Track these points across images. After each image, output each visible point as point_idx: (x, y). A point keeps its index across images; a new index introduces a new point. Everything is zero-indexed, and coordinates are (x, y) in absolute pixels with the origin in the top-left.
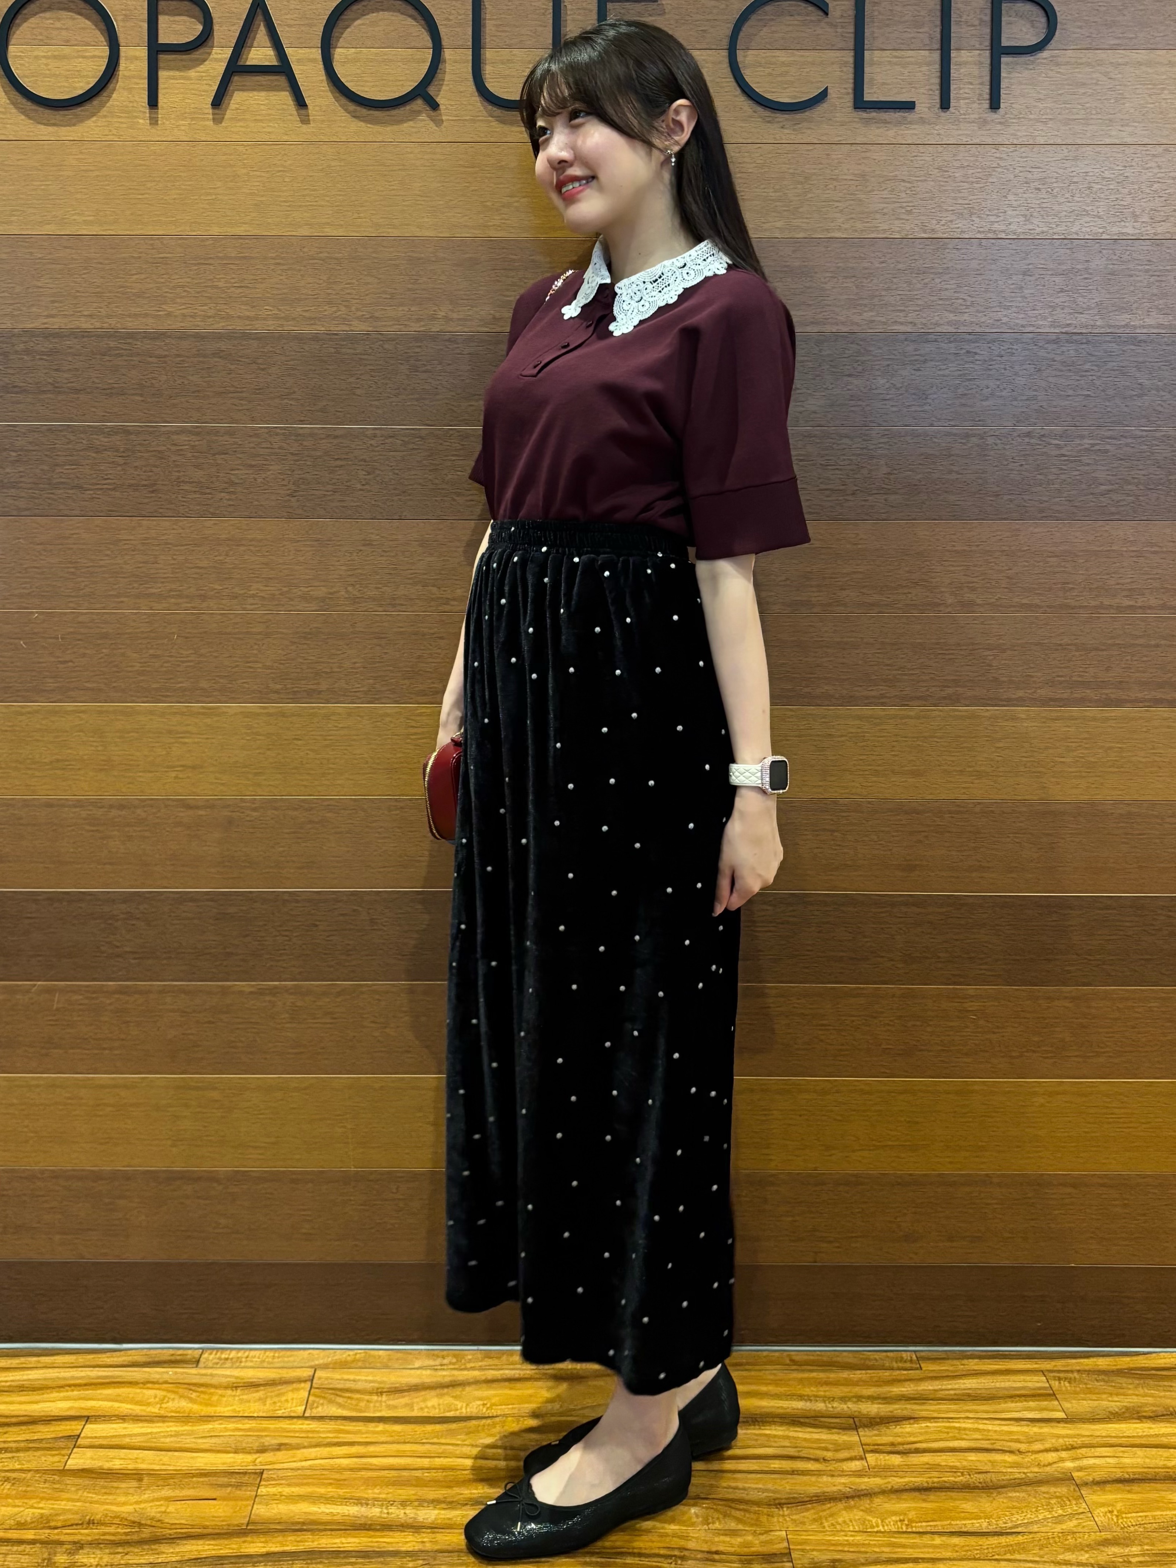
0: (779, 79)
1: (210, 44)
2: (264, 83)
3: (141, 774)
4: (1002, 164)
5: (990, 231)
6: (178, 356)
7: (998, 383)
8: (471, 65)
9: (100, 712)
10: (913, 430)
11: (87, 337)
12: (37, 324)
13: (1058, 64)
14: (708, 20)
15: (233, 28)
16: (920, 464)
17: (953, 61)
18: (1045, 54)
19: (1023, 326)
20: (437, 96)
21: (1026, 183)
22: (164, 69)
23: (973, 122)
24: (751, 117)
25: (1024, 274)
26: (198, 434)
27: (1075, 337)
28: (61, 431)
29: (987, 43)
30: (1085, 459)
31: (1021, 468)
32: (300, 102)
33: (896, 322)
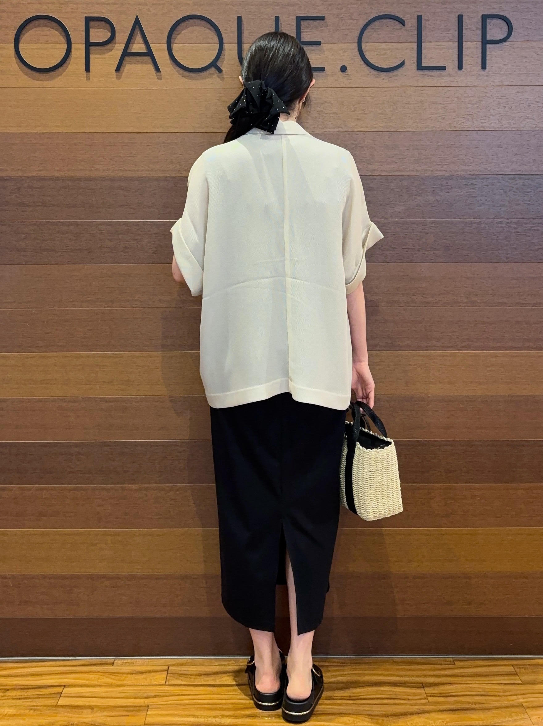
0: (382, 56)
1: (114, 41)
2: (140, 60)
3: (83, 386)
4: (488, 95)
5: (482, 127)
6: (100, 189)
7: (486, 198)
8: (237, 51)
9: (64, 357)
10: (446, 221)
11: (57, 180)
12: (34, 174)
13: (513, 48)
14: (349, 29)
15: (126, 34)
16: (450, 236)
17: (464, 47)
18: (507, 43)
19: (498, 172)
20: (222, 66)
21: (499, 104)
22: (93, 53)
23: (474, 75)
24: (368, 75)
25: (498, 147)
26: (110, 225)
27: (522, 176)
28: (46, 224)
29: (480, 38)
30: (528, 234)
31: (497, 238)
32: (157, 69)
33: (437, 170)
